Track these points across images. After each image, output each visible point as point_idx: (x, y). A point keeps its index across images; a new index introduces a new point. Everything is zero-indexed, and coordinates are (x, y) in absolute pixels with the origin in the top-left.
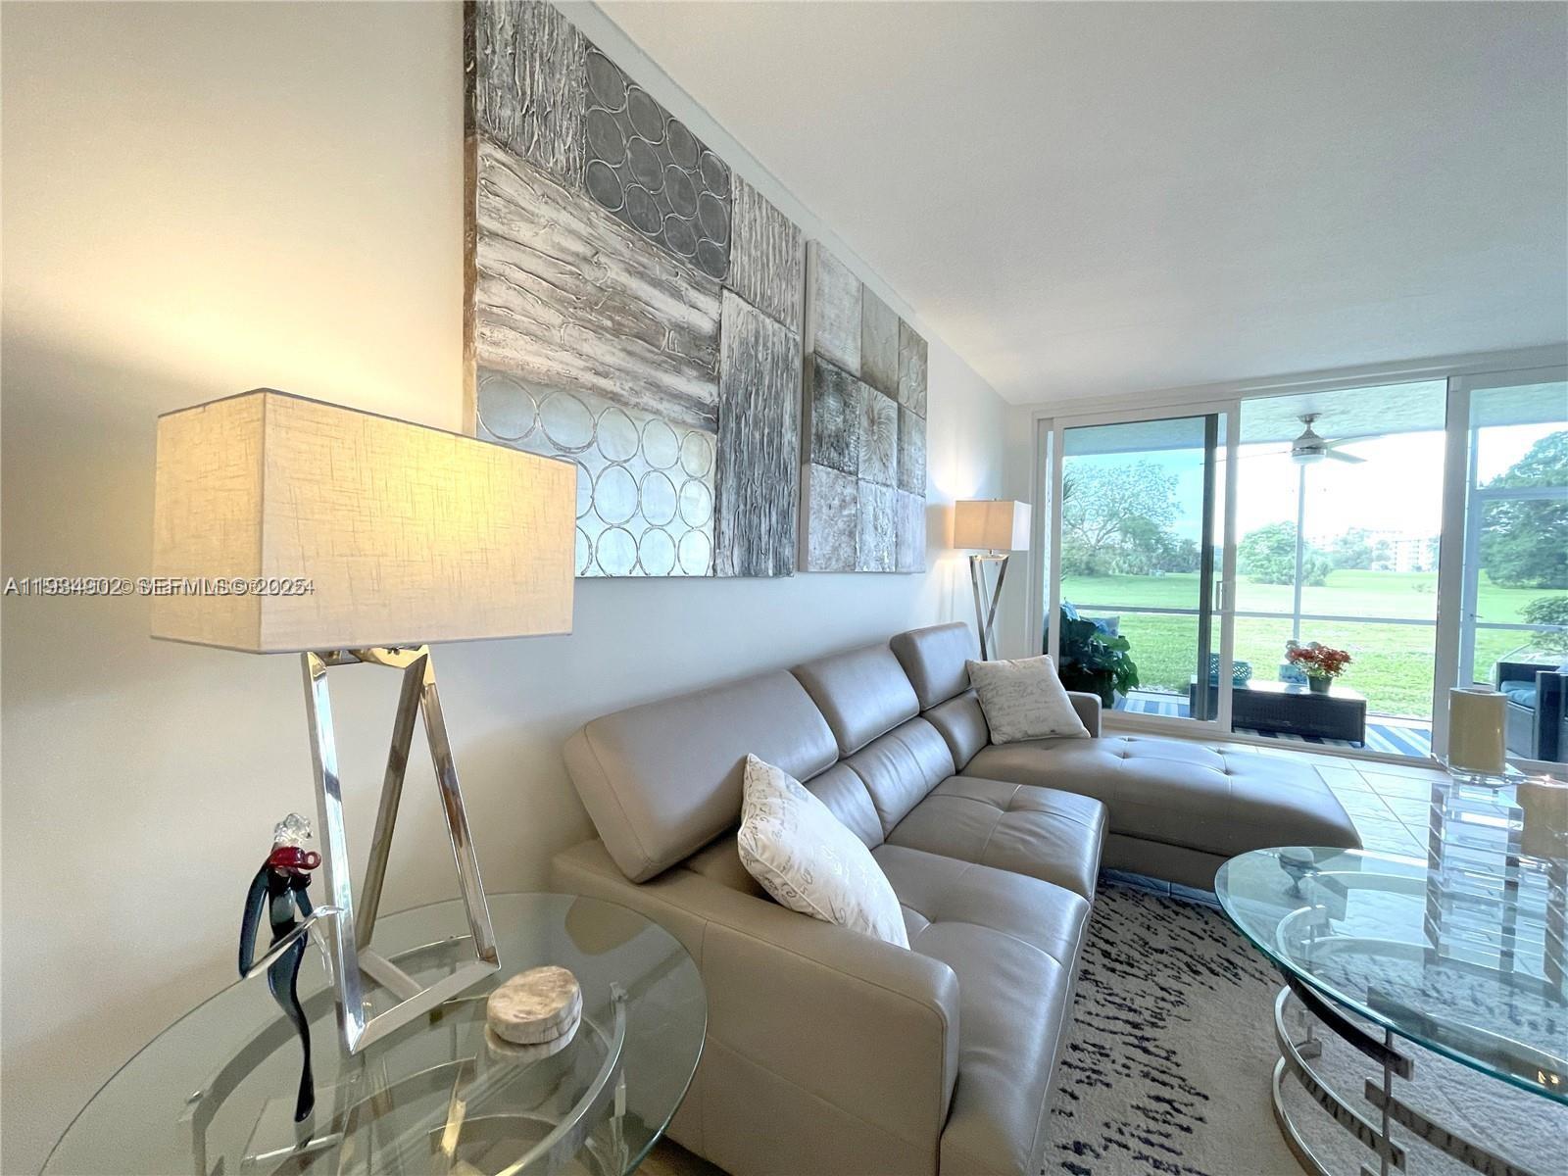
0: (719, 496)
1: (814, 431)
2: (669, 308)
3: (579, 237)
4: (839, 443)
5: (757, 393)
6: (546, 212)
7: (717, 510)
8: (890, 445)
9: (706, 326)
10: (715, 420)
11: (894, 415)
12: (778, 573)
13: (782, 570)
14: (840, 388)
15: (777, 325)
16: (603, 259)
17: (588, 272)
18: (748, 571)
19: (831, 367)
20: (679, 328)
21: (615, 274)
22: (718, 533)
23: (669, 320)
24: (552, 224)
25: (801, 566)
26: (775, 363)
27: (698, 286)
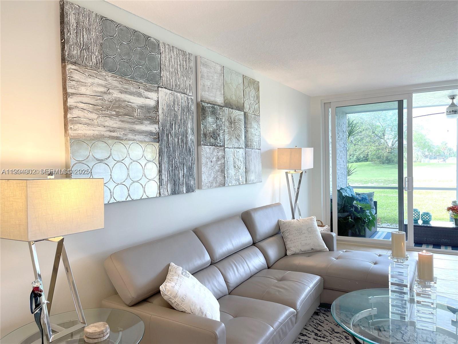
0: (160, 166)
1: (202, 133)
2: (137, 101)
3: (102, 85)
4: (215, 135)
5: (175, 124)
6: (90, 81)
7: (160, 171)
8: (241, 130)
9: (152, 103)
10: (157, 138)
11: (242, 118)
12: (188, 191)
13: (190, 190)
14: (214, 113)
15: (183, 95)
16: (111, 91)
17: (106, 97)
18: (174, 192)
19: (209, 105)
20: (141, 107)
21: (116, 94)
22: (161, 180)
23: (137, 106)
24: (92, 84)
25: (199, 187)
26: (183, 110)
27: (148, 90)
